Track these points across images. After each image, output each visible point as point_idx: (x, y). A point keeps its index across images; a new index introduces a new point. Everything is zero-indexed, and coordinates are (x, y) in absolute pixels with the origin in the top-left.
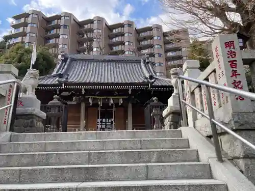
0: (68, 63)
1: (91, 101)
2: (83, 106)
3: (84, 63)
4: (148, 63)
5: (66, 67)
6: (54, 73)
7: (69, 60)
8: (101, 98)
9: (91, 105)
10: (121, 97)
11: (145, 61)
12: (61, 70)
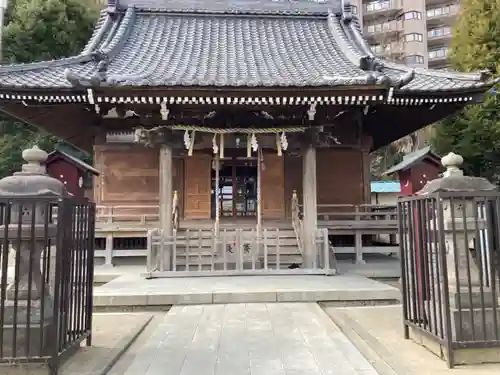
0: (125, 21)
1: (189, 143)
2: (166, 157)
3: (171, 21)
4: (348, 21)
5: (120, 33)
6: (86, 52)
7: (128, 14)
8: (223, 131)
9: (190, 154)
10: (284, 131)
11: (338, 16)
12: (105, 43)
